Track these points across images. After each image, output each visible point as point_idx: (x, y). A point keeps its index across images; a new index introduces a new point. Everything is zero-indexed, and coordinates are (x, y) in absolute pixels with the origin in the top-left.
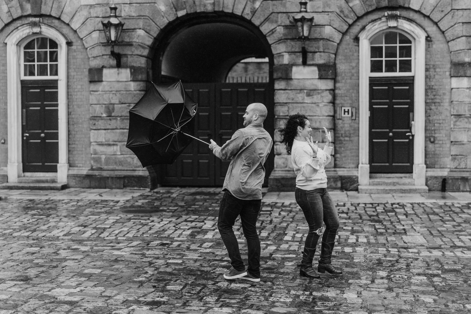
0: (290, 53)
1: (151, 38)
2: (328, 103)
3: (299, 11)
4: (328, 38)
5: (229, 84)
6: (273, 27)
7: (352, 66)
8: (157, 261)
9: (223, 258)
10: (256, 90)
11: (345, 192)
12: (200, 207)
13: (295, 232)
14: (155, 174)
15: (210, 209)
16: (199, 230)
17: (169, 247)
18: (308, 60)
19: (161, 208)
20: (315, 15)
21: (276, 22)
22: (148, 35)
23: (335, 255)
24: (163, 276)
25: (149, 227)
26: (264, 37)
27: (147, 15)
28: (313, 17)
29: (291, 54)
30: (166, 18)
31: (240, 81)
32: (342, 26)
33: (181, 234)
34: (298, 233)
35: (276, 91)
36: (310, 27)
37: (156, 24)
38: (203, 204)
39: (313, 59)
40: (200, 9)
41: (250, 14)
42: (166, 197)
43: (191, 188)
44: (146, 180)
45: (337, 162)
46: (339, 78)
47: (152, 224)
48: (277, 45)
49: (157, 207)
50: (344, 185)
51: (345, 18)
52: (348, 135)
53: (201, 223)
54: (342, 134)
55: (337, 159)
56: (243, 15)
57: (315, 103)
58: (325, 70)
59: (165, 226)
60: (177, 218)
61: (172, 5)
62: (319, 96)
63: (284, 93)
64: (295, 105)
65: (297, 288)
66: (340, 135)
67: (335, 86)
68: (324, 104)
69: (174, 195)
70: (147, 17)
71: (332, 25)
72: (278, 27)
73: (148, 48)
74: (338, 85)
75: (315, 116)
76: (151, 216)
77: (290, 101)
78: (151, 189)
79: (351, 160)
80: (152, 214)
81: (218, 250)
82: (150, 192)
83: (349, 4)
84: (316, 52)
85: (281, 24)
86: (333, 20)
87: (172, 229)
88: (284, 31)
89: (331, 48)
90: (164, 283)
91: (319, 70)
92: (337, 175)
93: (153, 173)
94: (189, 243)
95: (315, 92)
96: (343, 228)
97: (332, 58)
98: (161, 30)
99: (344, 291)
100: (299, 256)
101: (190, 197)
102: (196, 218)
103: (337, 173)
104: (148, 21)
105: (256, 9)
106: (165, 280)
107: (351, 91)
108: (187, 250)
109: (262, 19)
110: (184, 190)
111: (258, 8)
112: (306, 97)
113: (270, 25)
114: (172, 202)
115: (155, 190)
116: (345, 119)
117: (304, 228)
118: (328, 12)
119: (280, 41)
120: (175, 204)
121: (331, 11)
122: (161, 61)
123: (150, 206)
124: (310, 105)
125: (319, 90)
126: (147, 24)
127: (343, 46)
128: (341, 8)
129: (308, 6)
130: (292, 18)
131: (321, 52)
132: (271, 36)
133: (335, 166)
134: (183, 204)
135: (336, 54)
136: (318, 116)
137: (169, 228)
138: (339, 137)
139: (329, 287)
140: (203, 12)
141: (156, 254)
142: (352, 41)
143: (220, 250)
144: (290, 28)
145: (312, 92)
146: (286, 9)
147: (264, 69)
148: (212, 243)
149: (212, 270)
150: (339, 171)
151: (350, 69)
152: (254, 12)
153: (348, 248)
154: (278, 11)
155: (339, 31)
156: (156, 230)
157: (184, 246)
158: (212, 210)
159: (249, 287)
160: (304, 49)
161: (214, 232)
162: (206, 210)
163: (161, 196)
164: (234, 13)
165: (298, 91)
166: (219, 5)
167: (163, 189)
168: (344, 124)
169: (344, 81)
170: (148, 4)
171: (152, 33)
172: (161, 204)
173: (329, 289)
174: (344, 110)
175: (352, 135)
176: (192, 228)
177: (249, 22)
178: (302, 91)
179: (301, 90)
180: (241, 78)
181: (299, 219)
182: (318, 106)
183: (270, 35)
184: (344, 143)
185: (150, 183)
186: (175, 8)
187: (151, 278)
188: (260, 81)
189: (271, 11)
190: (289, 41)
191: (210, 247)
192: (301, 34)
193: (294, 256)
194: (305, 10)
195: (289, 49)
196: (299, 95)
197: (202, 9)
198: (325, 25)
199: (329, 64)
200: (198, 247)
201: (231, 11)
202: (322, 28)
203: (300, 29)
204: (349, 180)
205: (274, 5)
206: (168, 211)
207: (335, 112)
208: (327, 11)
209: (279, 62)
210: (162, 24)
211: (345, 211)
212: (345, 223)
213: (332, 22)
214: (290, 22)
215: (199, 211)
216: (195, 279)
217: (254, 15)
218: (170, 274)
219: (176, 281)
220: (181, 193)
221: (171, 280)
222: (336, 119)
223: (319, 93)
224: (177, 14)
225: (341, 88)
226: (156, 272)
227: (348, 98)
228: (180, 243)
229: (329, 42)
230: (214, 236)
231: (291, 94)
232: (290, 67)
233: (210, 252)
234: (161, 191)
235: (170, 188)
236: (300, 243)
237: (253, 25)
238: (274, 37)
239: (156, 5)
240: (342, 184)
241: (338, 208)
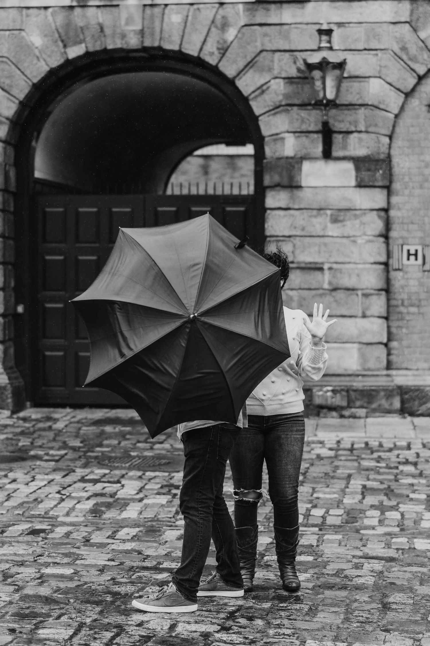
0: (298, 133)
1: (14, 102)
2: (375, 236)
3: (316, 48)
4: (376, 103)
5: (173, 196)
6: (263, 81)
7: (423, 161)
8: (21, 569)
9: (159, 563)
10: (228, 209)
11: (409, 419)
12: (112, 451)
13: (309, 506)
14: (21, 380)
15: (133, 454)
16: (111, 500)
17: (46, 538)
18: (334, 148)
19: (32, 453)
20: (349, 57)
21: (270, 69)
22: (7, 95)
23: (396, 556)
24: (31, 604)
25: (6, 493)
26: (245, 100)
27: (5, 55)
28: (345, 60)
29: (299, 137)
30: (45, 60)
31: (194, 192)
32: (405, 79)
33: (73, 509)
34: (315, 506)
35: (268, 212)
36: (340, 80)
37: (23, 73)
38: (119, 443)
39: (345, 147)
40: (114, 42)
41: (216, 52)
42: (44, 430)
43: (94, 410)
44: (2, 393)
45: (393, 358)
46: (396, 186)
47: (13, 486)
48: (271, 117)
49: (24, 450)
50: (406, 405)
51: (409, 63)
52: (417, 302)
53: (115, 485)
54: (403, 301)
55: (393, 352)
56: (202, 56)
57: (348, 237)
58: (369, 170)
59: (40, 491)
60: (64, 473)
61: (57, 35)
62: (357, 222)
63: (285, 216)
64: (308, 239)
65: (319, 633)
66: (400, 302)
67: (389, 203)
68: (366, 238)
69: (60, 425)
70: (4, 59)
71: (383, 77)
72: (273, 81)
73: (8, 122)
74: (394, 200)
75: (349, 263)
76: (11, 470)
77: (299, 233)
78: (13, 412)
79: (421, 353)
80: (14, 465)
81: (149, 544)
82: (11, 417)
83: (419, 34)
84: (352, 132)
85: (280, 73)
86: (385, 66)
87: (53, 499)
88: (285, 88)
89: (380, 124)
90: (34, 622)
91: (358, 169)
92: (392, 384)
93: (16, 378)
94: (89, 529)
95: (349, 214)
96: (408, 496)
97: (383, 145)
98: (34, 85)
99: (419, 640)
100: (320, 560)
101: (94, 429)
102: (105, 475)
103: (392, 381)
104: (7, 67)
105: (229, 42)
106: (34, 615)
107: (422, 212)
108: (85, 545)
109: (241, 64)
110: (82, 414)
111: (232, 42)
112: (329, 225)
113: (257, 75)
114: (54, 440)
115: (22, 414)
116: (410, 269)
117: (328, 496)
118: (376, 50)
119: (277, 109)
120: (61, 444)
121: (383, 47)
122: (34, 149)
123: (11, 448)
124: (338, 240)
125: (356, 210)
126: (5, 73)
127: (406, 120)
128: (402, 41)
129: (335, 36)
130: (302, 62)
131: (360, 132)
132: (259, 99)
133: (389, 366)
134: (77, 443)
135: (391, 137)
136: (355, 263)
137: (47, 496)
138: (397, 306)
139: (387, 631)
140: (121, 50)
141: (19, 555)
142: (425, 109)
143: (155, 545)
144: (297, 83)
145: (342, 213)
146: (290, 42)
147: (241, 168)
148: (138, 529)
149: (138, 592)
150: (396, 376)
151: (419, 168)
152: (224, 51)
153: (421, 541)
154: (274, 48)
155: (399, 90)
156: (21, 501)
157: (78, 536)
158: (137, 456)
159: (217, 632)
160: (325, 124)
161: (141, 504)
162: (126, 456)
163: (33, 426)
164: (183, 50)
165: (315, 212)
166: (153, 34)
167: (37, 413)
168: (408, 279)
169: (407, 192)
170: (7, 33)
171: (15, 92)
172: (32, 443)
173: (388, 636)
174: (409, 251)
175: (423, 303)
176: (96, 495)
177: (215, 70)
178: (322, 212)
179: (320, 209)
180: (198, 185)
181: (318, 477)
182: (354, 242)
183: (256, 97)
184: (407, 318)
185: (10, 400)
186: (62, 41)
187: (7, 609)
188: (236, 192)
189: (259, 49)
190: (295, 108)
191: (134, 538)
192: (321, 95)
193: (310, 558)
194: (328, 45)
195: (296, 126)
196: (315, 221)
197: (118, 44)
198: (369, 77)
199: (376, 158)
200: (108, 538)
201: (176, 48)
202: (362, 84)
203: (318, 84)
204: (416, 393)
205: (265, 35)
206: (46, 458)
207: (389, 254)
208: (373, 48)
209: (274, 153)
210: (35, 74)
211: (412, 459)
212: (412, 485)
213: (384, 71)
214: (299, 70)
215: (110, 458)
216: (101, 613)
217: (224, 54)
218: (47, 600)
219: (59, 617)
220: (73, 420)
221: (49, 616)
222: (390, 269)
223: (355, 216)
224: (65, 53)
225: (401, 206)
226: (17, 596)
227: (416, 227)
228: (69, 528)
229: (377, 112)
230: (141, 513)
231: (300, 218)
232: (297, 163)
233: (133, 550)
234: (34, 417)
235: (52, 409)
236: (320, 530)
237: (222, 75)
238: (265, 101)
239: (23, 34)
240: (403, 402)
241: (396, 452)
